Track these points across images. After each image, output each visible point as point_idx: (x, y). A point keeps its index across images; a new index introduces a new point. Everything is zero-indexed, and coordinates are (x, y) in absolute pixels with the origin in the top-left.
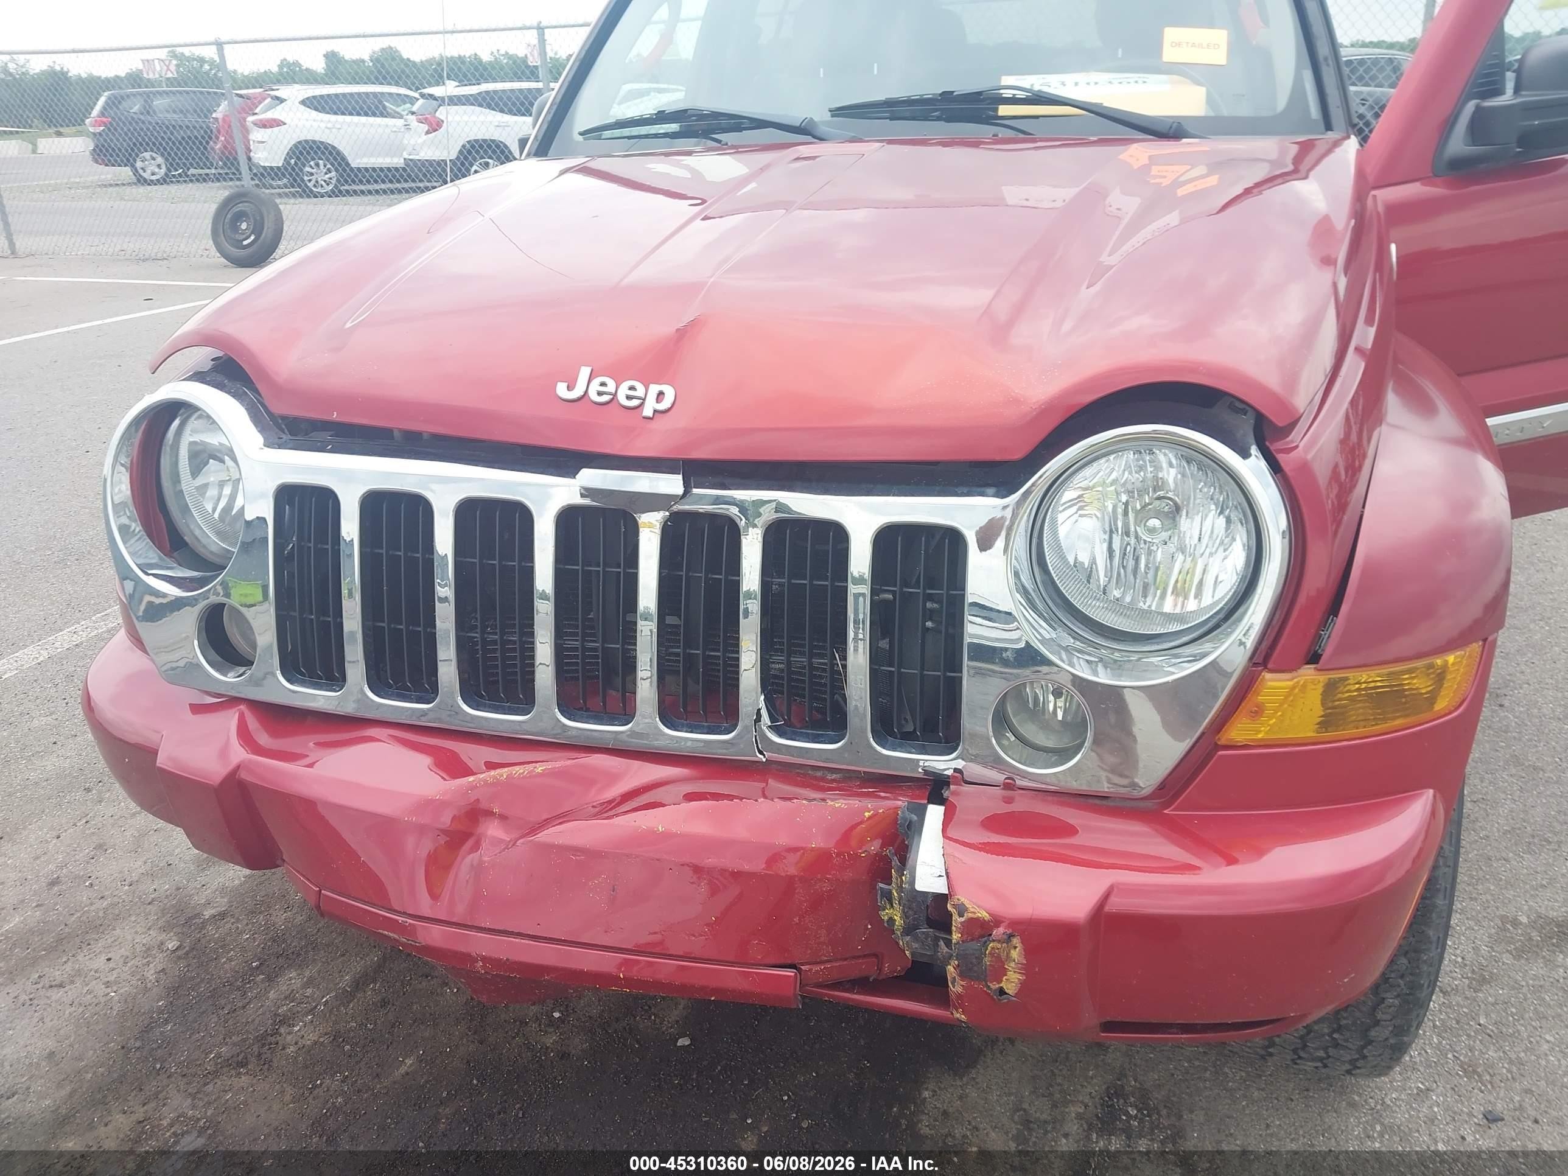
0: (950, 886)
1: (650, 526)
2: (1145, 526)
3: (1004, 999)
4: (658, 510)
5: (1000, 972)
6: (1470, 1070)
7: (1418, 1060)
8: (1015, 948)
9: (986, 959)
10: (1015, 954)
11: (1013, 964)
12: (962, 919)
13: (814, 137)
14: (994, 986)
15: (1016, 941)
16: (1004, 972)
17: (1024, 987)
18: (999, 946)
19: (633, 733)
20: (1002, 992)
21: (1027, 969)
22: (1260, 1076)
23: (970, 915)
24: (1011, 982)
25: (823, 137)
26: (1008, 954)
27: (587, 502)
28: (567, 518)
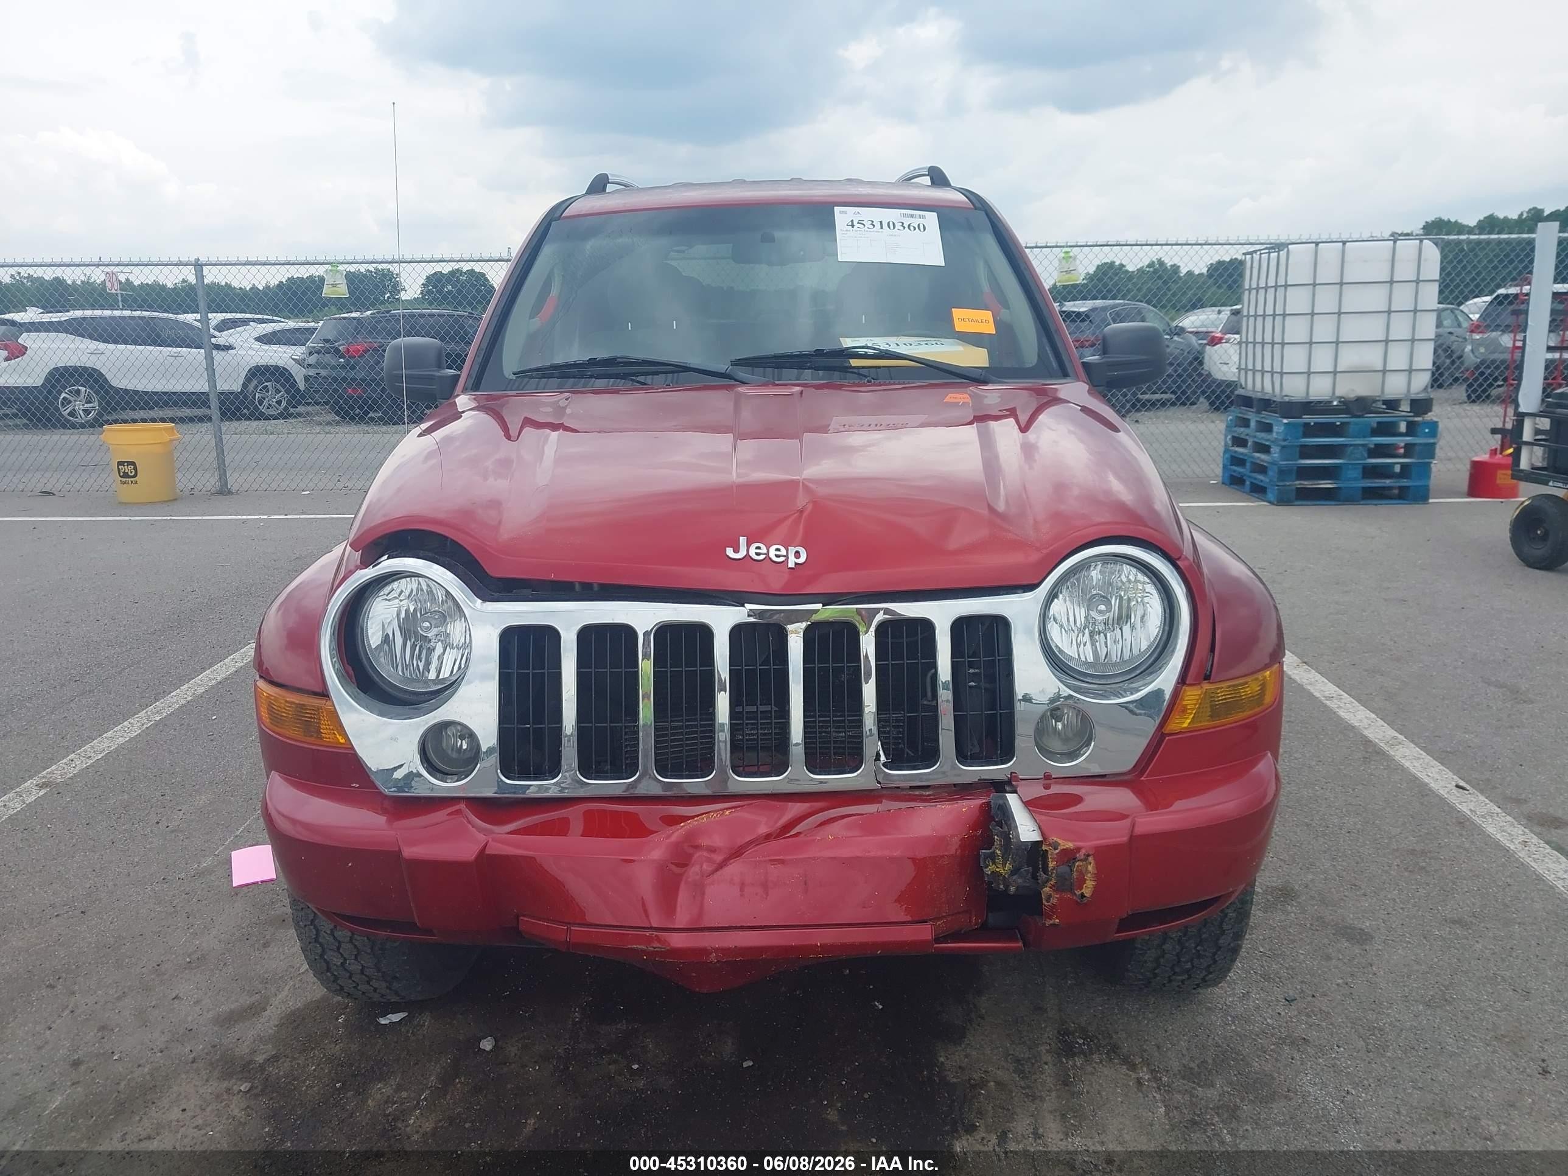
0: (1043, 834)
1: (797, 632)
2: (1097, 610)
3: (1085, 900)
4: (802, 622)
5: (1082, 881)
6: (1266, 977)
7: (1234, 978)
8: (1091, 863)
9: (1075, 874)
10: (1090, 868)
11: (1089, 875)
12: (1057, 851)
13: (736, 380)
14: (1078, 892)
15: (1091, 859)
16: (1084, 881)
17: (1096, 888)
18: (1081, 863)
19: (790, 780)
20: (1083, 896)
21: (1097, 877)
22: (1148, 1005)
23: (1062, 847)
24: (1088, 889)
25: (747, 381)
26: (1087, 868)
27: (752, 619)
28: (737, 632)
